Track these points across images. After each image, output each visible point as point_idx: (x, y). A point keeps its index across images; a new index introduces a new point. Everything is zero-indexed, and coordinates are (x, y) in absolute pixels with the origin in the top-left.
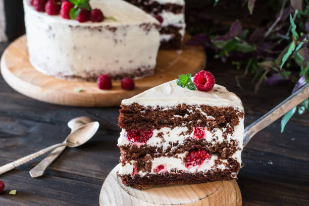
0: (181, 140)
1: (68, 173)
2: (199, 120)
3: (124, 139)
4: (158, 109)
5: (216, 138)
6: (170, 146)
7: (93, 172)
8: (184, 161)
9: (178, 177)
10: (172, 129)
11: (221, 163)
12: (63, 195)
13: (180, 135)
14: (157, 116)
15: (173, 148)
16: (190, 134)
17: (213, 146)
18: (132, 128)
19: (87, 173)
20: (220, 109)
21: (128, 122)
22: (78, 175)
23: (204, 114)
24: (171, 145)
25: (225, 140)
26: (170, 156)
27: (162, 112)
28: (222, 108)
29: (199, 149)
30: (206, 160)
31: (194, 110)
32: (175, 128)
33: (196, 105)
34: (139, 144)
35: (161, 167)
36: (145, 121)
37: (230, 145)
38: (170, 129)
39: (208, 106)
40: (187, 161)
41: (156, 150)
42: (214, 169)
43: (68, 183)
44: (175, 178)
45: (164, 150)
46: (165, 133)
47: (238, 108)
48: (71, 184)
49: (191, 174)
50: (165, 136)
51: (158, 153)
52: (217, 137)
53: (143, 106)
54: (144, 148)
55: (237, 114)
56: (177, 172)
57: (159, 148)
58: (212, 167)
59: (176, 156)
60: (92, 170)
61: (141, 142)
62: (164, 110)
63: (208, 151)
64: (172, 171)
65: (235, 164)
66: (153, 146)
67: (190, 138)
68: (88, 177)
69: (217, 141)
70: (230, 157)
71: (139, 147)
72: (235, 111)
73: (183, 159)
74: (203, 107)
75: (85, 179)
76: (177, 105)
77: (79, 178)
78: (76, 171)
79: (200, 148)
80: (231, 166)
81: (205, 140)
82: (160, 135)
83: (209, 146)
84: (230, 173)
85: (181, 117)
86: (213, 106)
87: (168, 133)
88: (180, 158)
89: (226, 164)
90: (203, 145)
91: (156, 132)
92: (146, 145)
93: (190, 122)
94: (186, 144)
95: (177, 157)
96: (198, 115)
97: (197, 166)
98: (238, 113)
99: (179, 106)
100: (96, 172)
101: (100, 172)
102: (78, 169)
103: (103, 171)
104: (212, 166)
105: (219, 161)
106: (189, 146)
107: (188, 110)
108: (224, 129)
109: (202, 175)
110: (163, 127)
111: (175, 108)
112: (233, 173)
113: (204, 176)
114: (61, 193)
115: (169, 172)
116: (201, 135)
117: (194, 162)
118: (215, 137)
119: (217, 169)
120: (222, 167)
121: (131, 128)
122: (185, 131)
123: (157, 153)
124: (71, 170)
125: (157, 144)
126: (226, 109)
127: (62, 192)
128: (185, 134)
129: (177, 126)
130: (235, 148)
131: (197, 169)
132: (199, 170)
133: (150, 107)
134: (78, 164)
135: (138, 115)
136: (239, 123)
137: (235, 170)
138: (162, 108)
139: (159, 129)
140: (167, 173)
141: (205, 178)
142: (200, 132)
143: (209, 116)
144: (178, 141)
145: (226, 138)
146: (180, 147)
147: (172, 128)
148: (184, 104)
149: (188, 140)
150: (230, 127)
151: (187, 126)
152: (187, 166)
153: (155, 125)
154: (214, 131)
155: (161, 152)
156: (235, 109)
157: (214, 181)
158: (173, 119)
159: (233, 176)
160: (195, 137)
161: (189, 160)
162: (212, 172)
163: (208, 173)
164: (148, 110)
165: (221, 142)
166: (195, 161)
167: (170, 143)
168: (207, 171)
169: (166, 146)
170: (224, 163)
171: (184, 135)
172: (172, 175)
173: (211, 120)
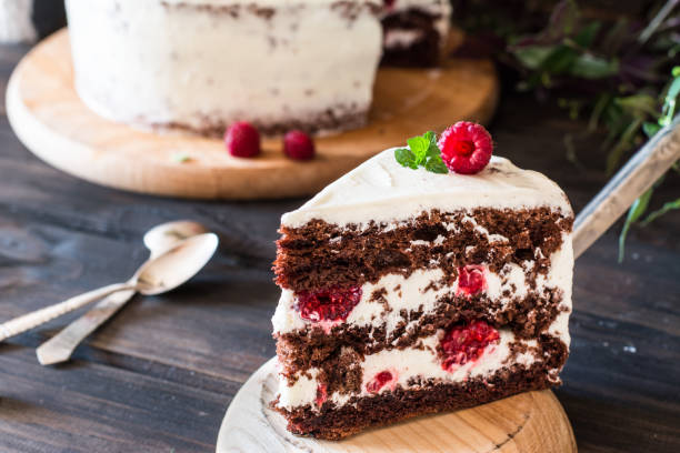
0: (429, 304)
1: (130, 357)
2: (470, 249)
3: (290, 316)
4: (373, 229)
5: (510, 289)
6: (403, 320)
7: (190, 357)
8: (440, 356)
9: (427, 397)
10: (406, 278)
11: (524, 349)
12: (109, 411)
13: (427, 289)
14: (370, 247)
15: (411, 325)
16: (449, 286)
17: (504, 308)
18: (311, 285)
19: (176, 359)
20: (520, 215)
21: (299, 271)
22: (155, 363)
23: (482, 230)
24: (406, 317)
25: (532, 291)
26: (403, 345)
27: (383, 236)
28: (525, 212)
29: (473, 321)
30: (490, 346)
31: (459, 224)
32: (413, 275)
33: (464, 210)
34: (328, 326)
35: (384, 377)
36: (342, 263)
37: (543, 301)
38: (402, 277)
39: (492, 211)
40: (447, 355)
41: (371, 336)
42: (507, 366)
43: (127, 380)
44: (419, 399)
45: (388, 332)
46: (389, 289)
47: (559, 209)
48: (133, 385)
49: (457, 384)
50: (391, 298)
51: (375, 343)
52: (513, 286)
53: (336, 226)
54: (341, 332)
55: (558, 222)
56: (423, 386)
57: (377, 330)
58: (504, 363)
59: (418, 343)
60: (190, 352)
61: (333, 320)
62: (386, 230)
63: (493, 324)
64: (411, 383)
65: (555, 349)
66: (362, 324)
67: (451, 296)
68: (178, 369)
69: (514, 295)
70: (543, 333)
71: (329, 332)
72: (555, 215)
73: (435, 351)
74: (480, 214)
75: (169, 374)
76: (420, 214)
77: (156, 370)
78: (151, 352)
79: (474, 317)
80: (546, 354)
81: (485, 296)
82: (378, 295)
83: (494, 310)
84: (546, 372)
85: (427, 244)
86: (502, 209)
87: (398, 288)
88: (429, 349)
89: (536, 350)
90: (480, 310)
91: (368, 289)
92: (345, 326)
93: (449, 255)
94: (440, 310)
95: (420, 347)
96: (468, 236)
97: (469, 364)
98: (559, 220)
99: (424, 217)
100: (197, 358)
101: (209, 357)
102: (155, 348)
103: (215, 355)
104: (504, 359)
105: (520, 345)
106: (449, 315)
107: (444, 224)
108: (530, 265)
109: (481, 385)
110: (385, 275)
111: (414, 222)
112: (551, 372)
113: (485, 386)
114: (105, 405)
115: (405, 387)
116: (476, 286)
117: (461, 354)
118: (507, 287)
119: (516, 365)
120: (527, 359)
121: (307, 284)
122: (439, 278)
123: (372, 342)
124: (140, 350)
125: (373, 318)
126: (534, 213)
127: (110, 403)
128: (438, 285)
129: (418, 268)
130: (555, 307)
131: (469, 372)
132: (474, 374)
133: (354, 227)
134: (157, 336)
135: (324, 251)
136: (563, 246)
137: (556, 361)
138: (383, 226)
139: (374, 280)
140: (399, 391)
141: (489, 391)
142: (473, 276)
143: (493, 236)
144: (421, 307)
145: (533, 285)
146: (428, 320)
147: (407, 276)
148: (436, 211)
149: (446, 300)
150: (542, 257)
151: (442, 265)
152: (447, 366)
153: (367, 272)
154: (506, 272)
155: (383, 339)
156: (553, 211)
157: (509, 396)
158: (410, 250)
159: (552, 377)
160: (462, 292)
161: (449, 352)
162: (505, 375)
163: (497, 379)
164: (349, 234)
165: (522, 299)
166: (466, 350)
167: (403, 313)
168: (493, 373)
169: (393, 321)
170: (531, 349)
171: (436, 289)
172: (412, 392)
173: (499, 245)
